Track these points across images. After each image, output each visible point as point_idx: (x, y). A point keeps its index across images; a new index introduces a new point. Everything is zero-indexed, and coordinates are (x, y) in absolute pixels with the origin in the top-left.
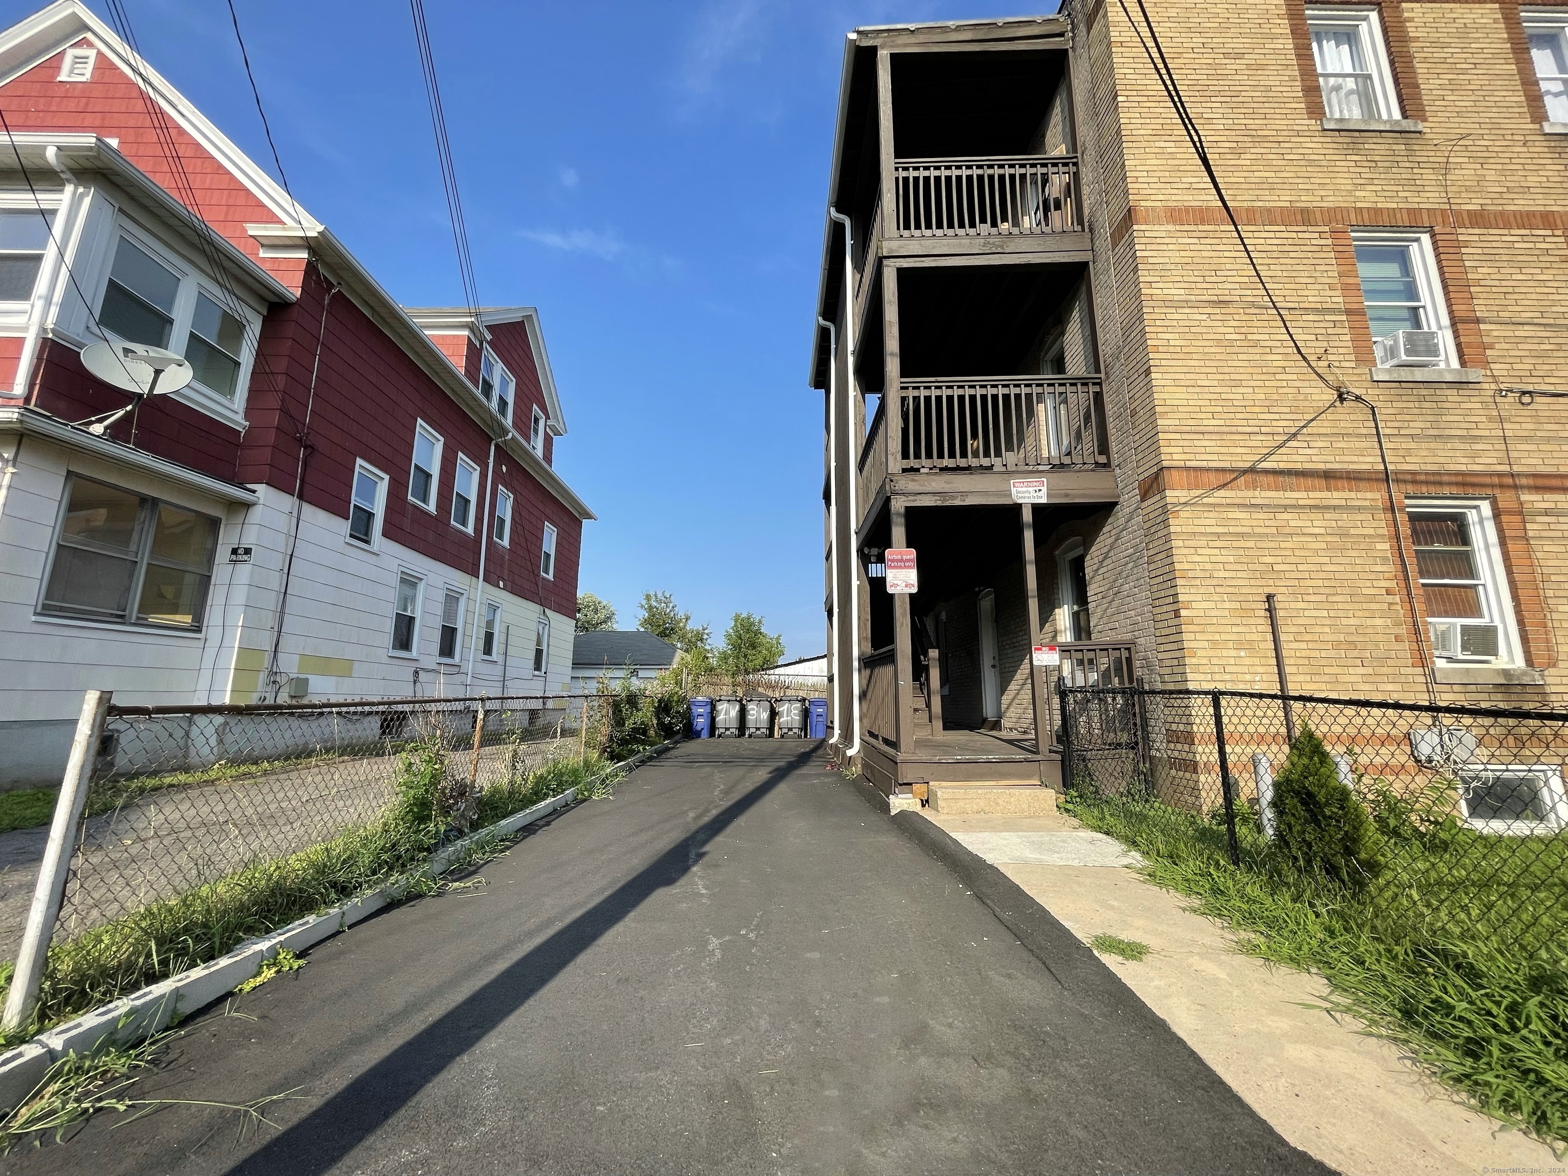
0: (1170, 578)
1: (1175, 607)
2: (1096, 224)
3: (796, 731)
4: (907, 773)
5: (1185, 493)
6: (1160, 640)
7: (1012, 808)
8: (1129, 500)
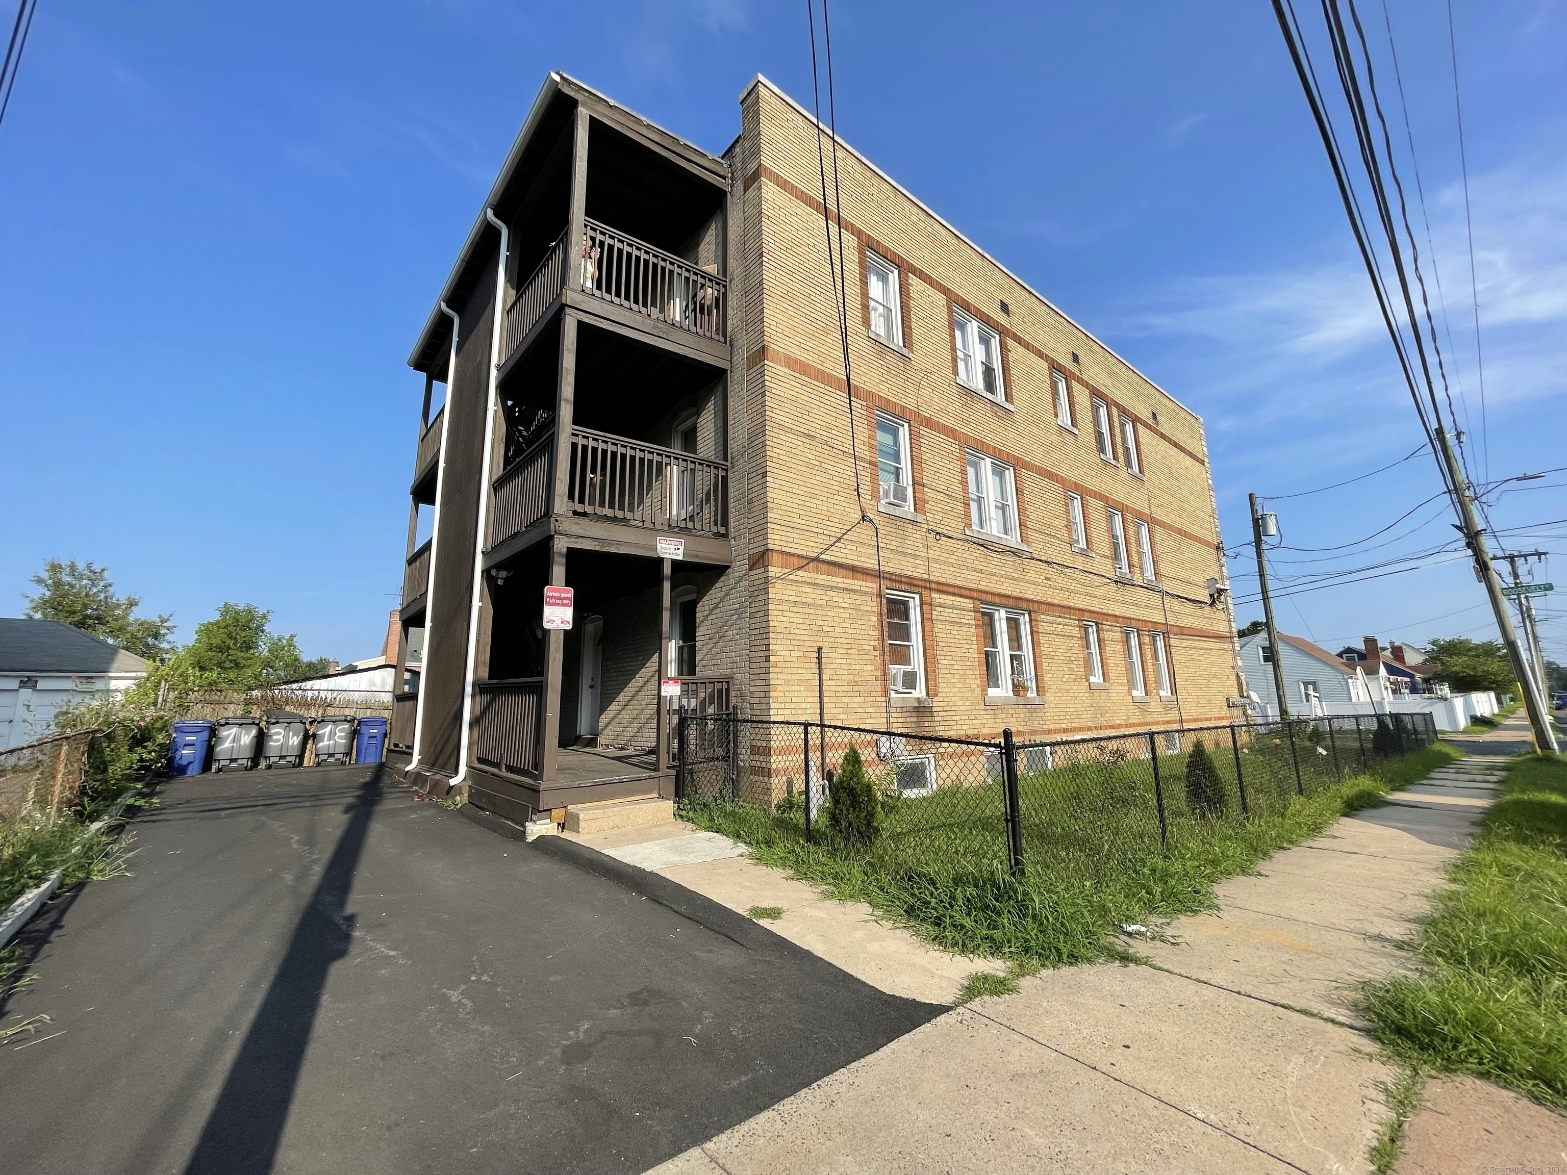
0: (765, 632)
1: (766, 653)
2: (736, 343)
3: (340, 756)
4: (545, 800)
5: (779, 570)
6: (752, 677)
7: (640, 820)
8: (740, 567)
